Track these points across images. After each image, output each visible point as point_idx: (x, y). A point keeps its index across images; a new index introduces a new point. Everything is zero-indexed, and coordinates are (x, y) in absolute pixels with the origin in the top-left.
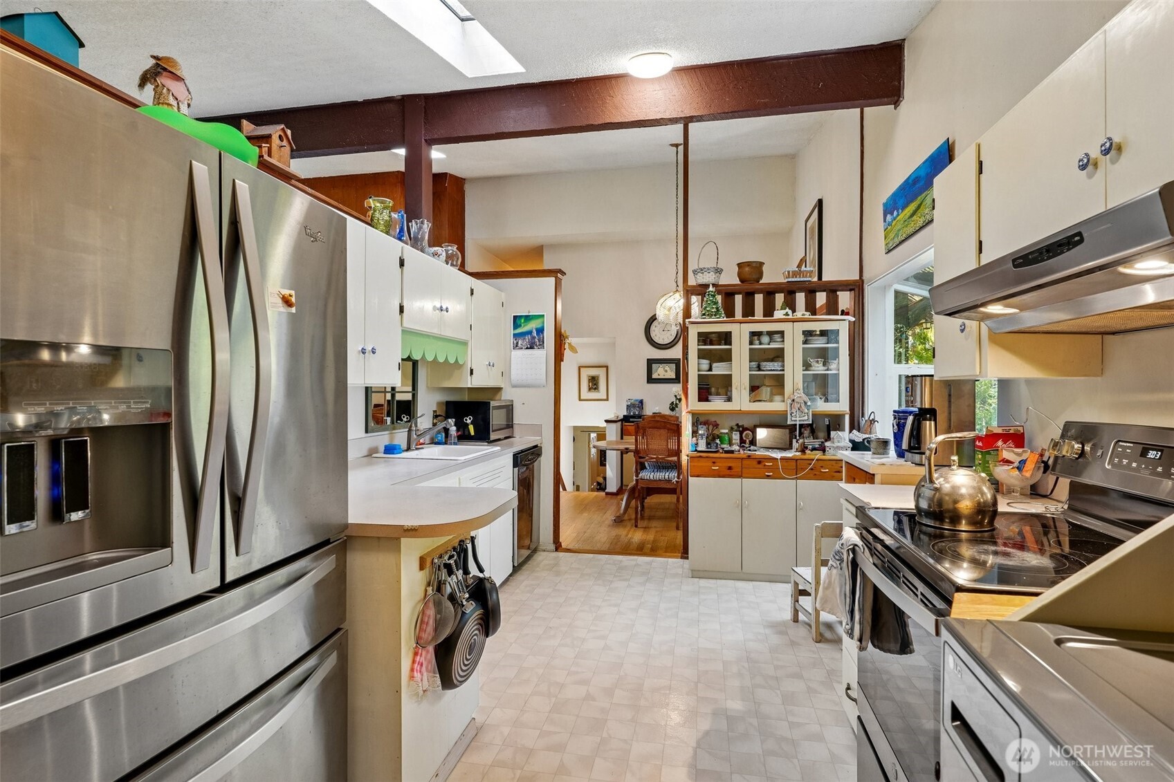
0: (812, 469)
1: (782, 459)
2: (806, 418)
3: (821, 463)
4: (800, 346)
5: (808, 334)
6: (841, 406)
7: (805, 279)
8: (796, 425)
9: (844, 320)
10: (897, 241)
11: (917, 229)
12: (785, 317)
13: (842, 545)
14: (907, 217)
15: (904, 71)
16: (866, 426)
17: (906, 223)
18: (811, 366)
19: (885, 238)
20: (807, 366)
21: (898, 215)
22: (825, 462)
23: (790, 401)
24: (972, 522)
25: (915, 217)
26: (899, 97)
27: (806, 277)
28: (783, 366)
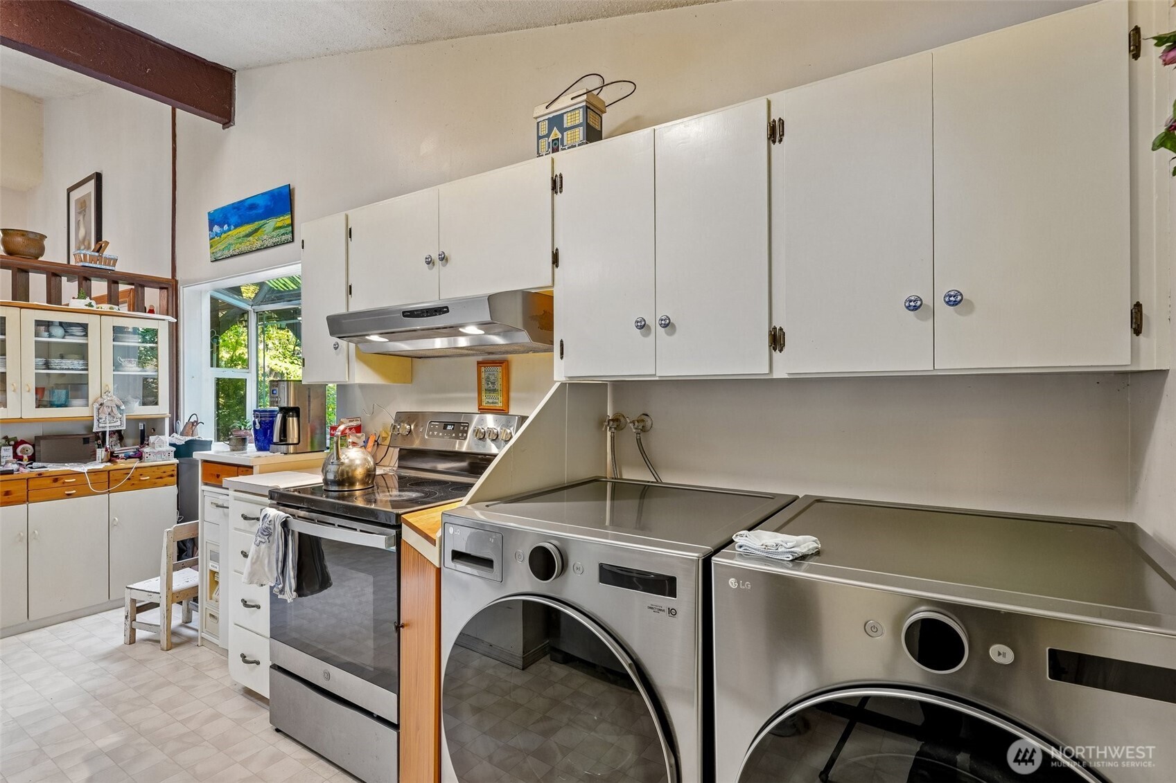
0: (129, 479)
1: (89, 472)
2: (119, 423)
3: (140, 471)
4: (109, 343)
5: (118, 331)
6: (162, 409)
7: (108, 268)
8: (105, 432)
9: (164, 320)
10: (227, 253)
11: (254, 249)
12: (87, 308)
13: (270, 521)
14: (241, 236)
15: (235, 100)
16: (187, 428)
17: (240, 240)
18: (122, 367)
19: (211, 248)
20: (117, 366)
21: (229, 230)
22: (147, 469)
23: (96, 406)
24: (363, 482)
25: (251, 238)
26: (230, 121)
27: (109, 265)
28: (87, 365)
